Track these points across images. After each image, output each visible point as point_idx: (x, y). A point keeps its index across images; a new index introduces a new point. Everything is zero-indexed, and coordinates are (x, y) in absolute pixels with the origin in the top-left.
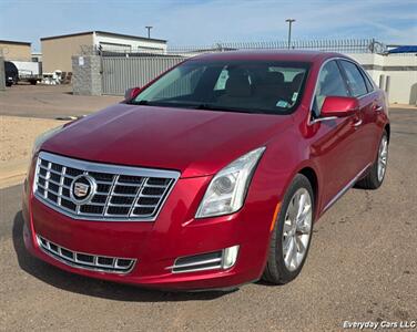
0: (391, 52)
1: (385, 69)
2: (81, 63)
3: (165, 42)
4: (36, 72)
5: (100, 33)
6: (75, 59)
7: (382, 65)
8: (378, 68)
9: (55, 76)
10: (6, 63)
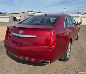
0: (84, 14)
1: (81, 17)
2: (26, 17)
3: (42, 13)
4: (20, 19)
5: (30, 12)
6: (25, 16)
7: (81, 16)
8: (80, 17)
9: (23, 19)
10: (14, 17)
